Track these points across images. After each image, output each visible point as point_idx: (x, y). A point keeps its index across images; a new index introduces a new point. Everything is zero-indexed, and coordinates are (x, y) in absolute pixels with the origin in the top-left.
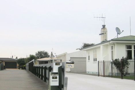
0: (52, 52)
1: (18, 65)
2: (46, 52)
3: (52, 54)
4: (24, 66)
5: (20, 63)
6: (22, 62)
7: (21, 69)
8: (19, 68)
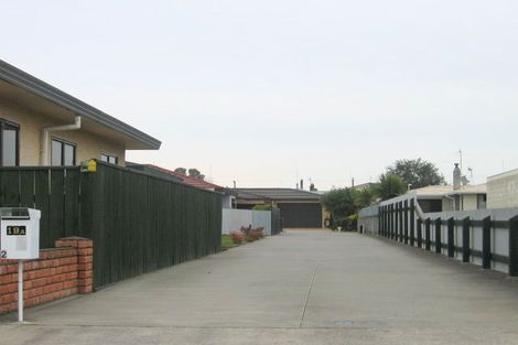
0: (457, 165)
1: (325, 214)
2: (429, 165)
3: (457, 172)
4: (352, 217)
5: (334, 206)
6: (342, 205)
7: (339, 228)
8: (332, 226)
